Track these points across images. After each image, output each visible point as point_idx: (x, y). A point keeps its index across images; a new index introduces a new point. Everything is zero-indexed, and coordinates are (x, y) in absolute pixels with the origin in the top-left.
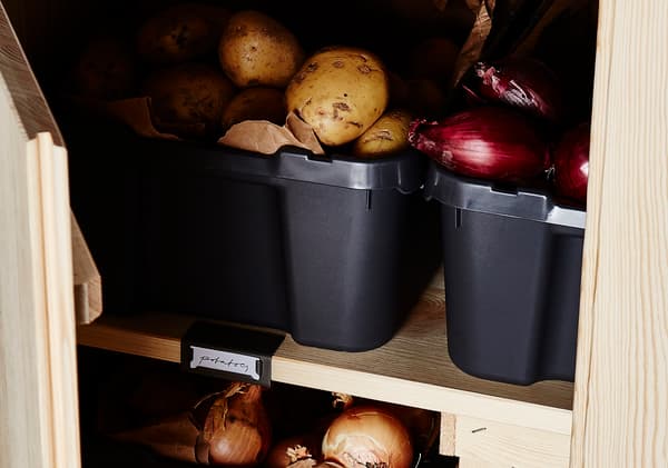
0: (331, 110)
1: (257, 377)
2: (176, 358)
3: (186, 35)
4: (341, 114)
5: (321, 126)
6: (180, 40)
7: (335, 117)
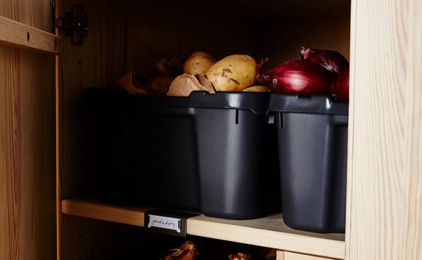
0: (221, 71)
1: (179, 231)
2: (142, 224)
3: (169, 63)
4: (226, 74)
5: (216, 80)
6: (166, 65)
7: (223, 75)
